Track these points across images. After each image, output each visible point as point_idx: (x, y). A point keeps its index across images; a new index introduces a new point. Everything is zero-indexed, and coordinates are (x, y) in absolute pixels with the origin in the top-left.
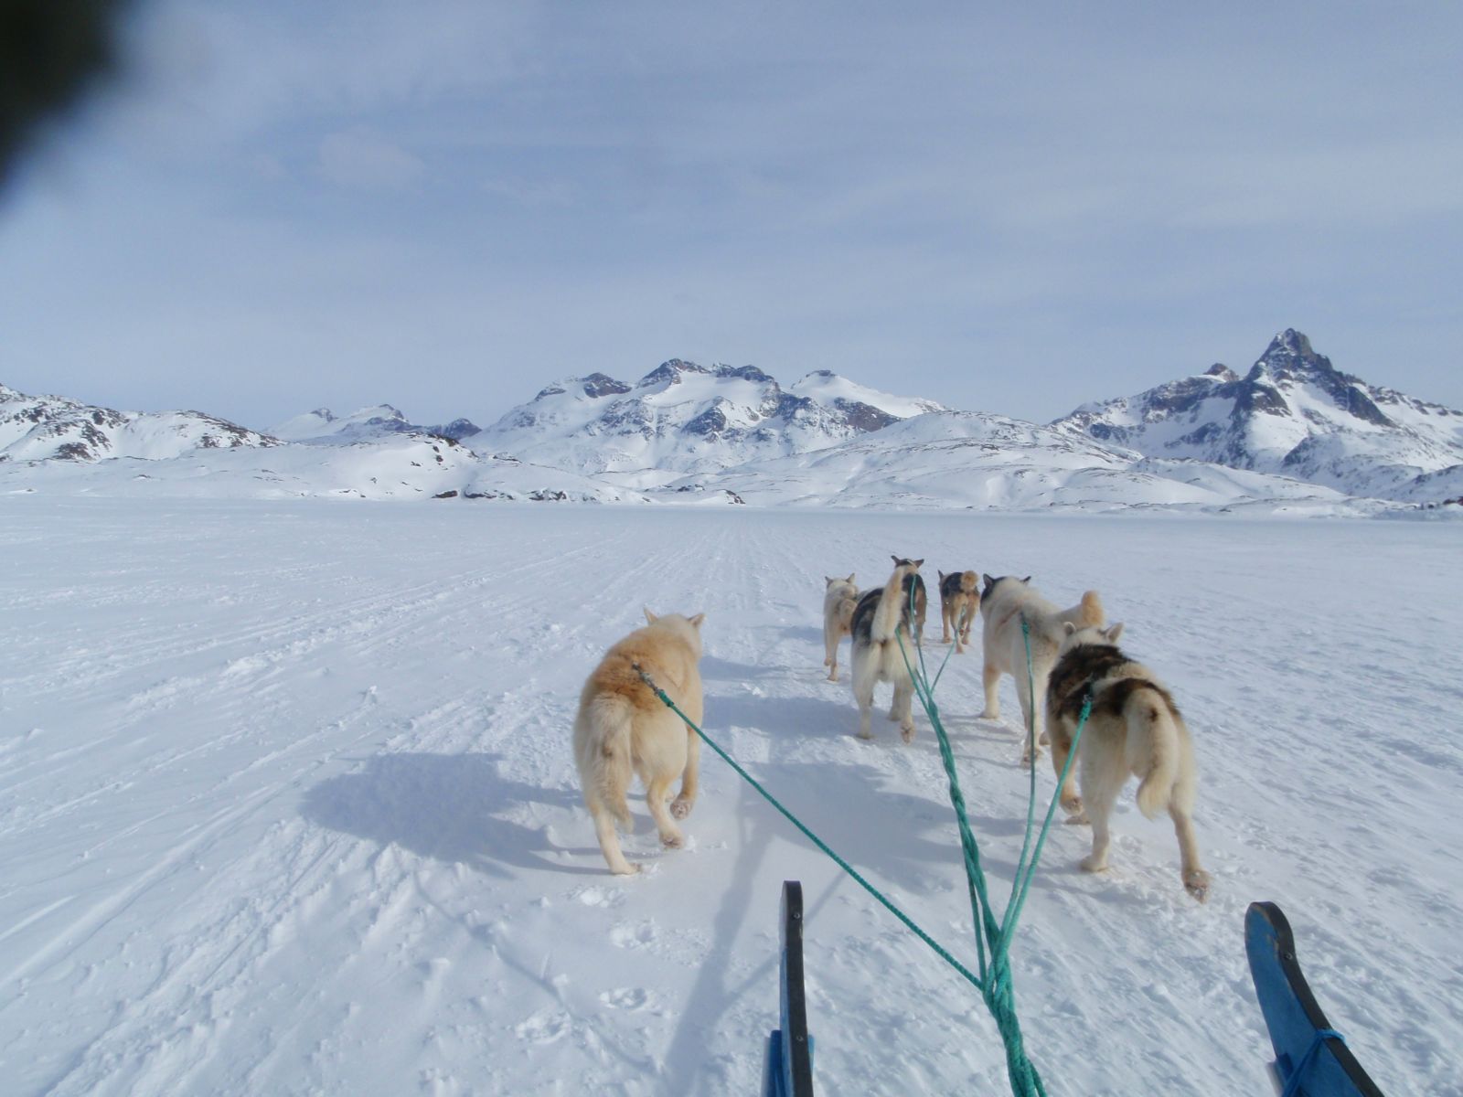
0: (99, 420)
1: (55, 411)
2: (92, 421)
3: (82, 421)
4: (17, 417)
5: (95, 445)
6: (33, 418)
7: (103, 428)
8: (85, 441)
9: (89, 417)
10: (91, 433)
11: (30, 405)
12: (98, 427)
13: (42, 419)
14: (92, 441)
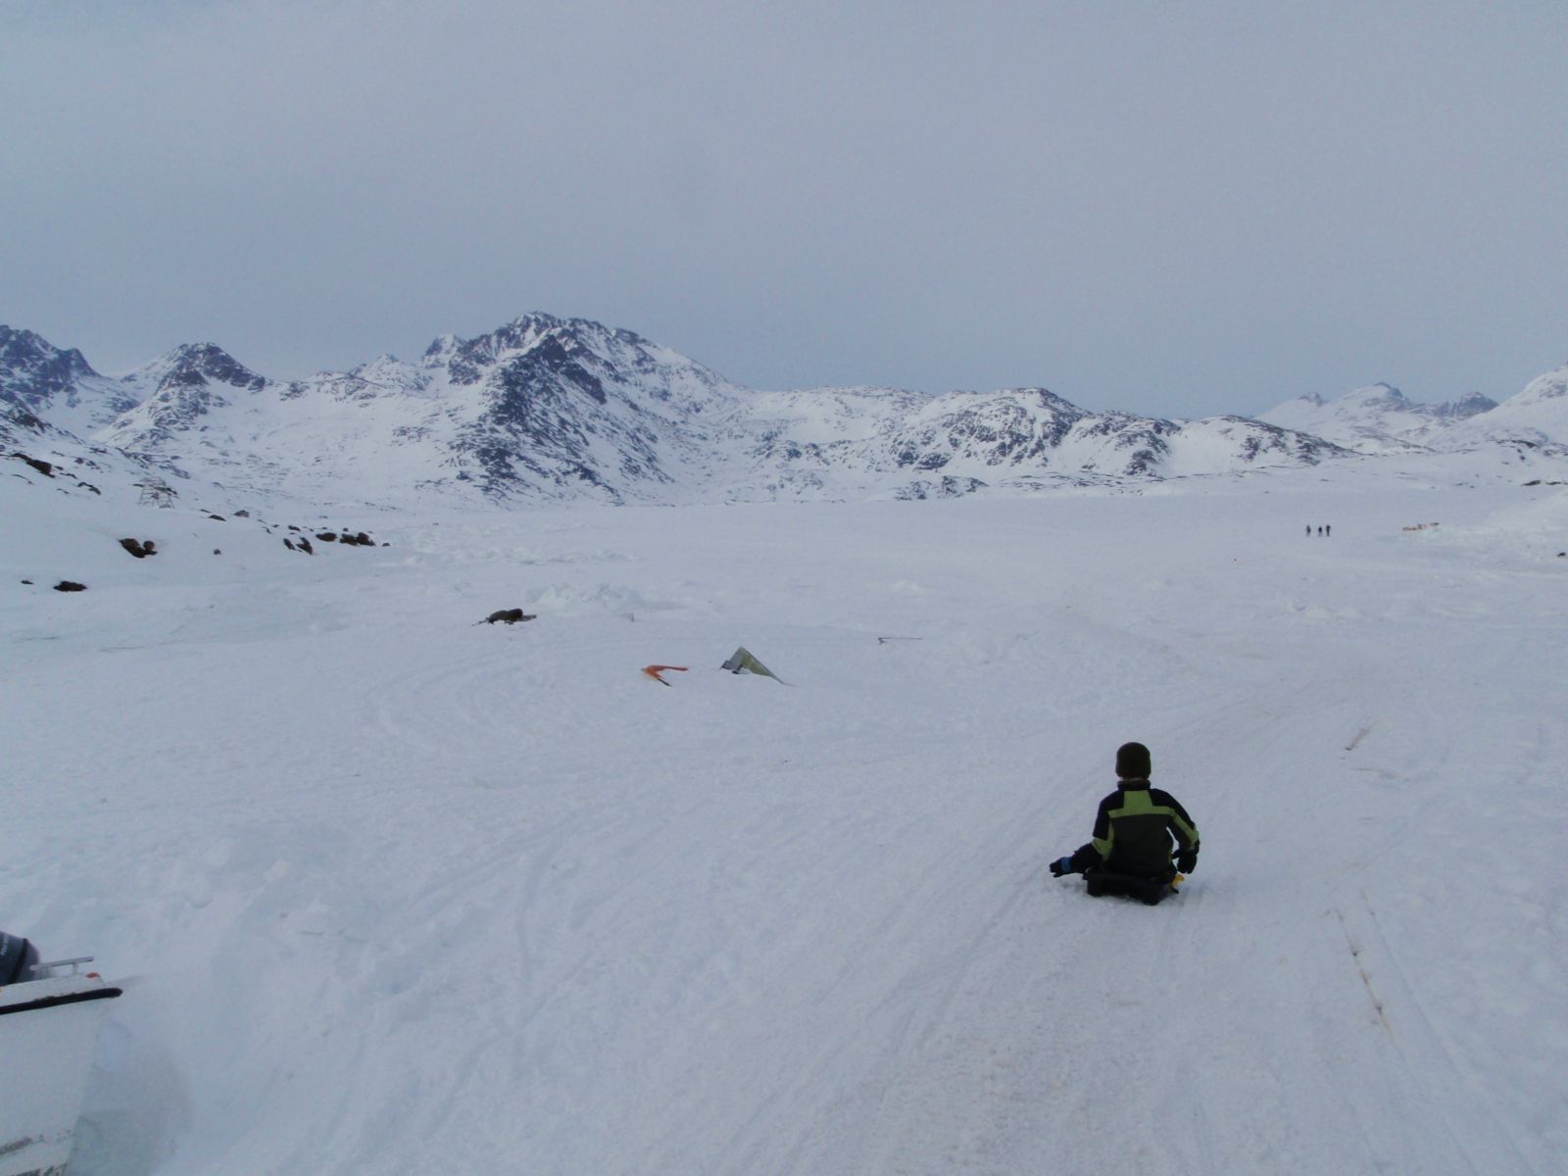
0: (1159, 431)
1: (1119, 425)
2: (1153, 431)
3: (1147, 431)
4: (1091, 432)
5: (1159, 452)
6: (1104, 431)
7: (1163, 436)
8: (1151, 449)
9: (1151, 427)
10: (1155, 442)
11: (1099, 421)
12: (1158, 436)
13: (1110, 432)
14: (1156, 448)
